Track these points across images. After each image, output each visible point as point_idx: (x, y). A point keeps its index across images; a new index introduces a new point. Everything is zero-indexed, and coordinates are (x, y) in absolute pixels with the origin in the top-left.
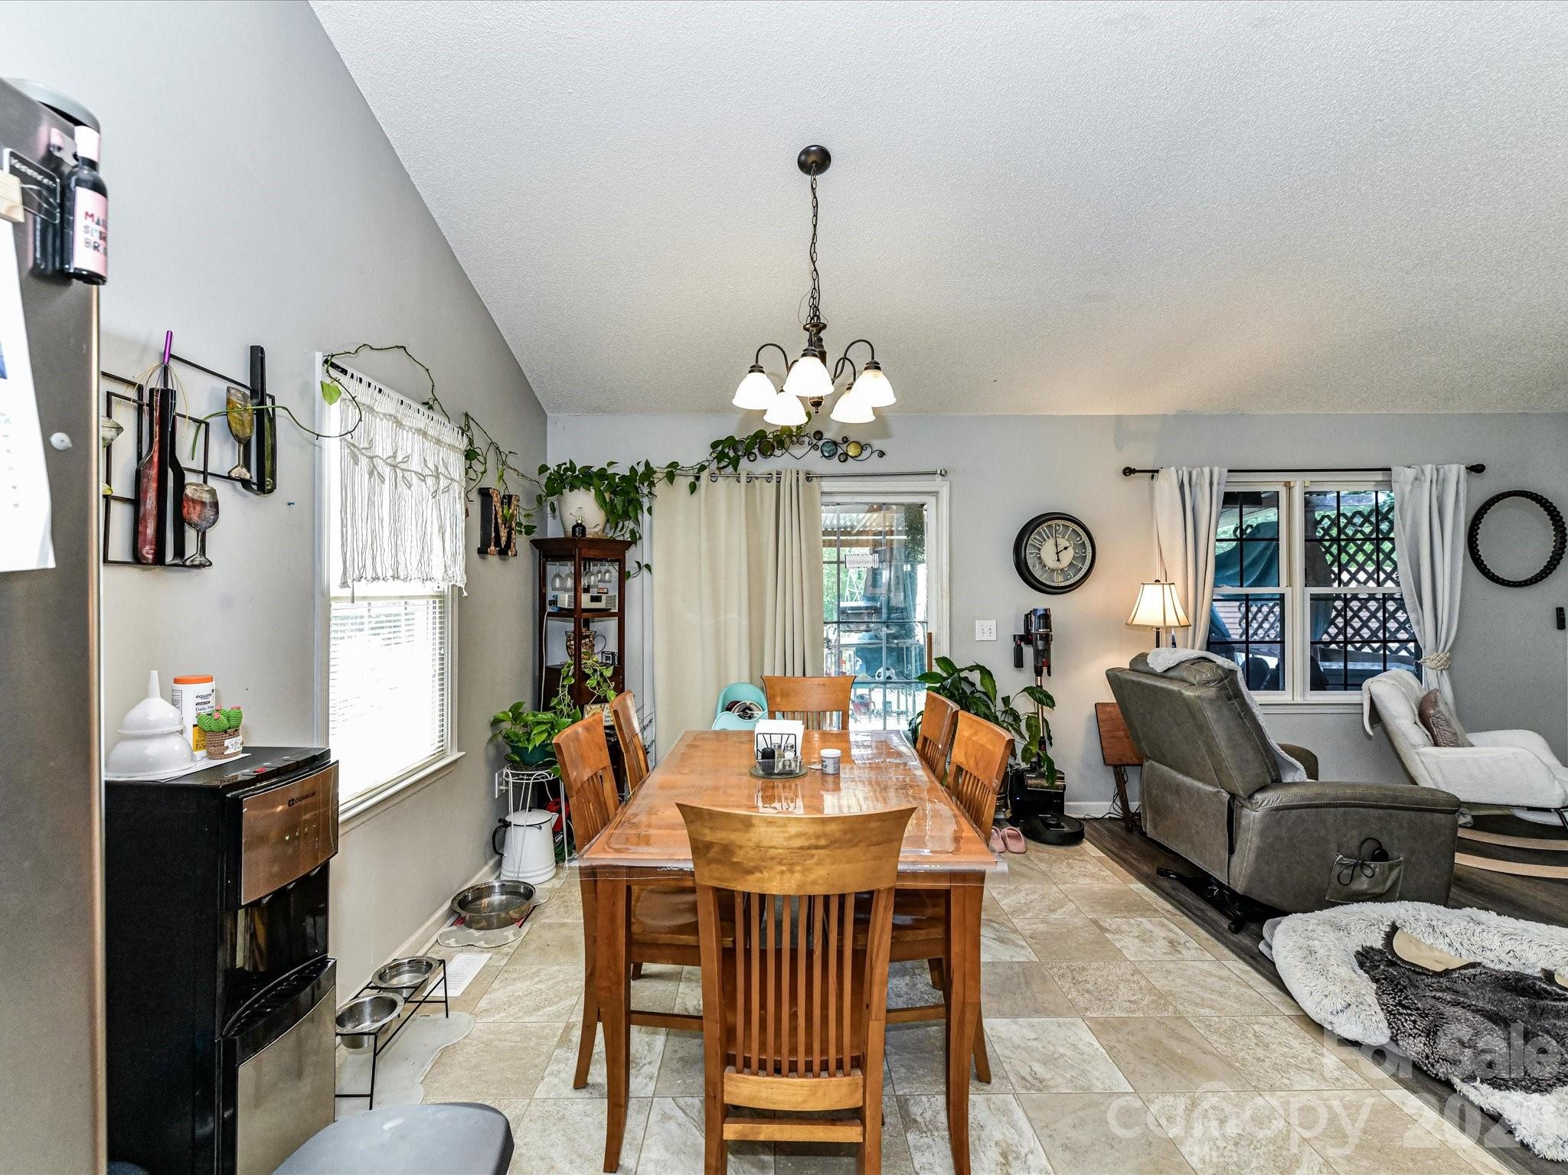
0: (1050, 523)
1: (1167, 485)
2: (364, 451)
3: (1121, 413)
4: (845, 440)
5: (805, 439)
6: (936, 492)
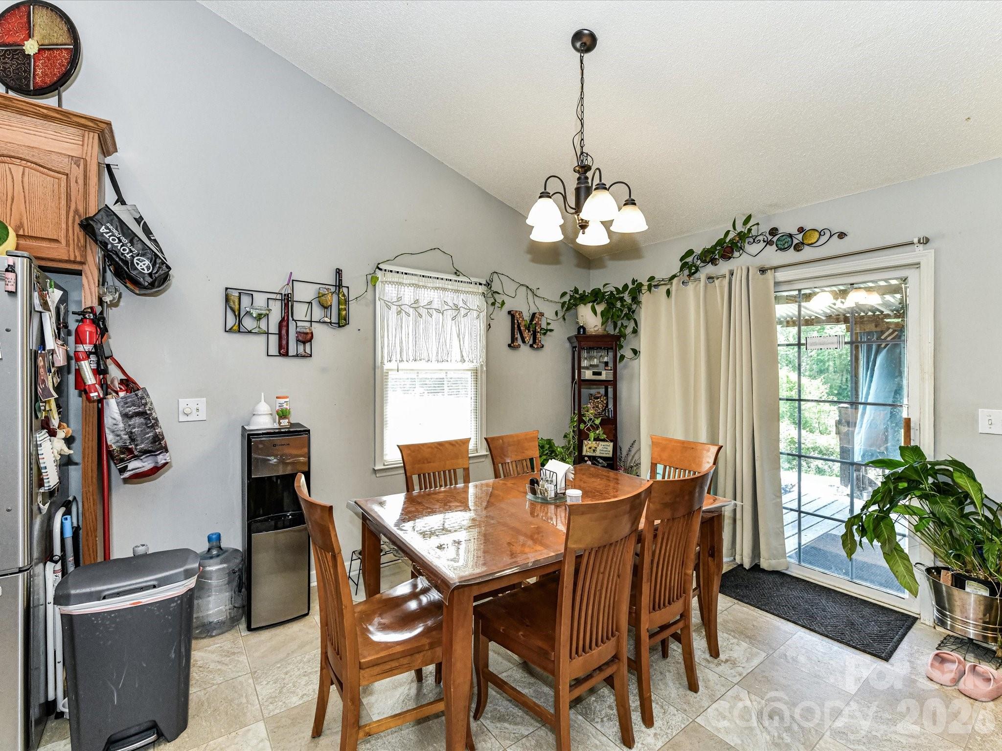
2: (394, 303)
4: (801, 230)
5: (761, 238)
6: (919, 264)
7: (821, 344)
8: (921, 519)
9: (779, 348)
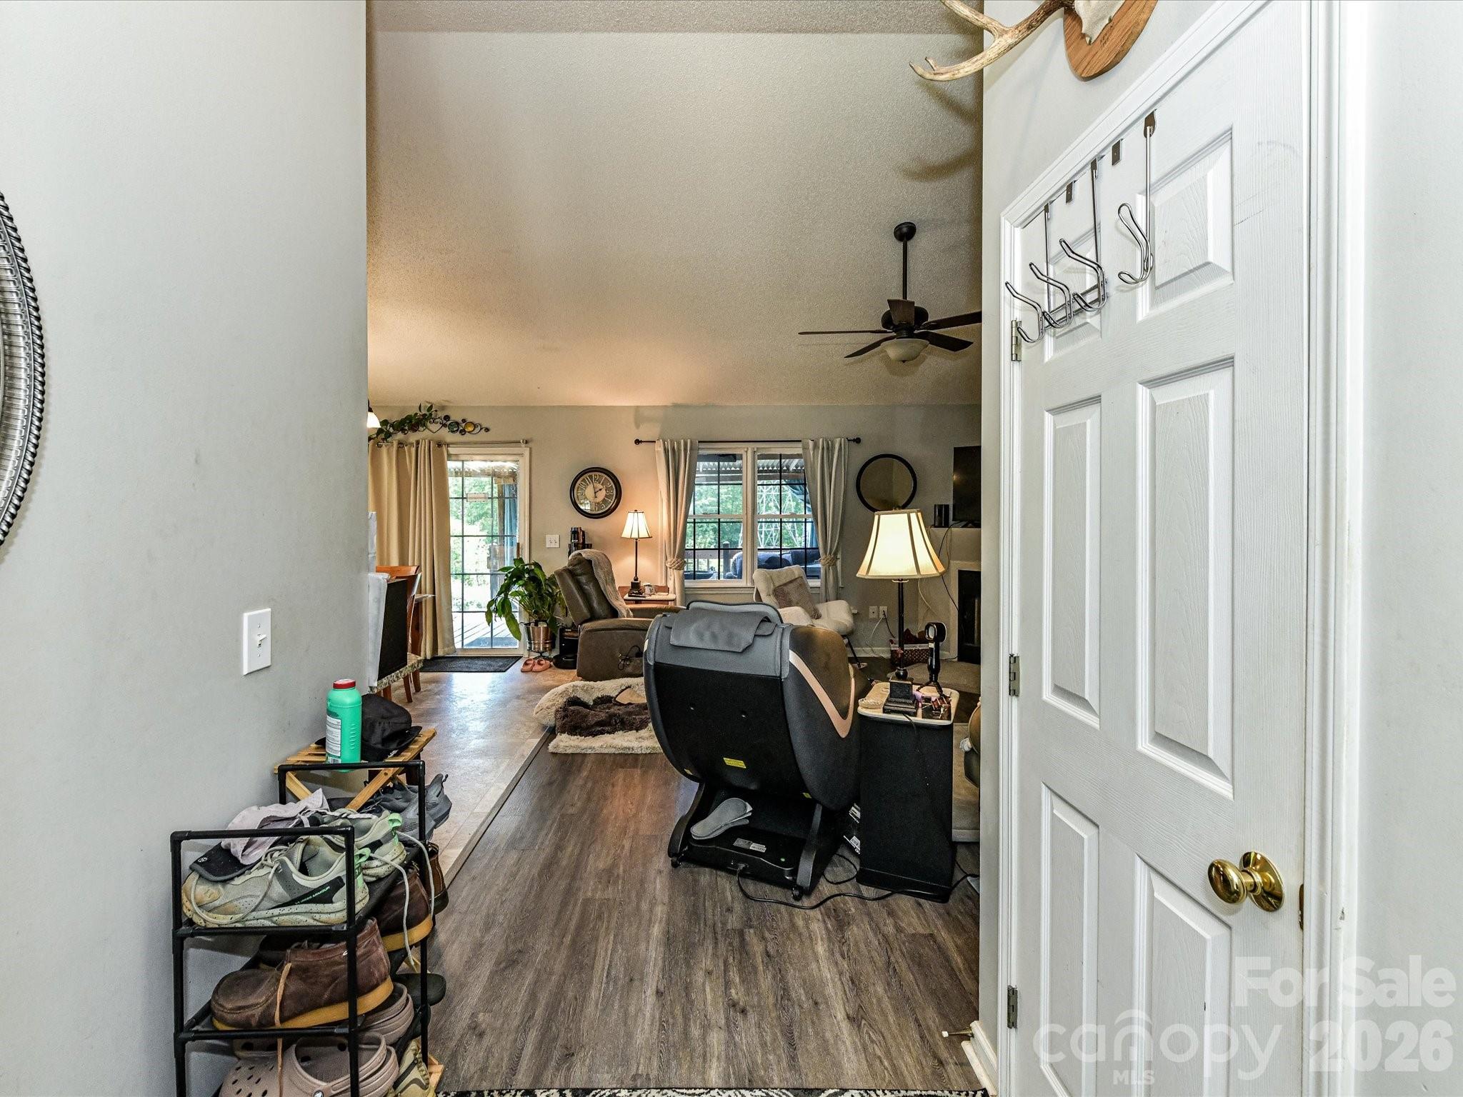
0: (590, 474)
1: (659, 448)
3: (639, 405)
4: (464, 421)
5: (438, 420)
6: (522, 454)
7: (475, 498)
8: (522, 597)
9: (451, 500)
